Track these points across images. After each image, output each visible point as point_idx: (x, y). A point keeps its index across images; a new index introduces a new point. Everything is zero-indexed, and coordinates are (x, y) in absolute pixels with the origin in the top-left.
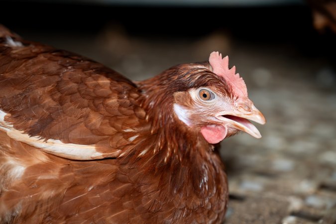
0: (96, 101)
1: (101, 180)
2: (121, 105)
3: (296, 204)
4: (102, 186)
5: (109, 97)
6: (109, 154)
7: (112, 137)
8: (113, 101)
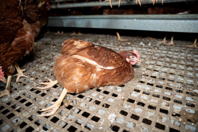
0: (113, 58)
2: (117, 58)
6: (115, 68)
7: (116, 64)
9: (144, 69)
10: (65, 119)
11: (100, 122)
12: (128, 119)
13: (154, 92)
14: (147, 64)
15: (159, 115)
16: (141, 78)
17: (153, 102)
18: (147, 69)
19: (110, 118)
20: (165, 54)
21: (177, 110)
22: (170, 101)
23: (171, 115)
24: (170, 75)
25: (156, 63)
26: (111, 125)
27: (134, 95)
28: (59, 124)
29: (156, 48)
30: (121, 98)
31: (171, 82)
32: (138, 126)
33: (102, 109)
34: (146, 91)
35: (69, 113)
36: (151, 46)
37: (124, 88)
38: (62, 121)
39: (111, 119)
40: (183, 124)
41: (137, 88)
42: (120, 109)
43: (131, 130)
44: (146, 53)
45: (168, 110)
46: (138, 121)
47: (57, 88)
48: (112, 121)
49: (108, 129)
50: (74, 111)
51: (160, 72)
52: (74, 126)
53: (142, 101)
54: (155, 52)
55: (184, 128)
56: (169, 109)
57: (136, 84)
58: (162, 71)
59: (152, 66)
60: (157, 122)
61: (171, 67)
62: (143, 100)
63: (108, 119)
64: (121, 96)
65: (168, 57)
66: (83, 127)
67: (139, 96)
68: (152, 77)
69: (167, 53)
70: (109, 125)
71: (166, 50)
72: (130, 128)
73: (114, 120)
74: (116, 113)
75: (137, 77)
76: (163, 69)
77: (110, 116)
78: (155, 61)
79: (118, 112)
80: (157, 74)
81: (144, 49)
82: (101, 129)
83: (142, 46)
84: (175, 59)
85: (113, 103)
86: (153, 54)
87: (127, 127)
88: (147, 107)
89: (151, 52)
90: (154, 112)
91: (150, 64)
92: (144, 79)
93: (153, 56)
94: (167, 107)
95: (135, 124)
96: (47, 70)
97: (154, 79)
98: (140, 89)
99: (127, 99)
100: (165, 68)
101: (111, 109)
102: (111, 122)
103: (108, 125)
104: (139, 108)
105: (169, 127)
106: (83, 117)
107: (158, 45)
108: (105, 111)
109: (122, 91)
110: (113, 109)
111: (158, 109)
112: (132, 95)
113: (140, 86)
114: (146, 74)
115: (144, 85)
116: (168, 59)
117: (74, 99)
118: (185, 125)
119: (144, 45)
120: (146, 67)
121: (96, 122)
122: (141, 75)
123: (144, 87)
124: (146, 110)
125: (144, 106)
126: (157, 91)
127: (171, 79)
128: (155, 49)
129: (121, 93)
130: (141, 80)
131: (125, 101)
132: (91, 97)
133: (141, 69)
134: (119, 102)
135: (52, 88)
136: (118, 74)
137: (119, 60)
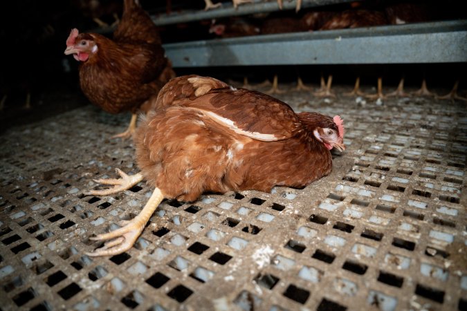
0: (274, 114)
1: (277, 149)
2: (285, 116)
3: (357, 160)
4: (277, 152)
5: (279, 112)
6: (280, 139)
7: (281, 130)
8: (281, 114)
9: (360, 152)
10: (144, 257)
11: (230, 265)
12: (304, 259)
13: (381, 201)
14: (367, 142)
15: (389, 253)
16: (351, 170)
17: (375, 224)
18: (367, 152)
19: (258, 256)
20: (416, 120)
21: (439, 243)
22: (421, 222)
23: (422, 252)
24: (428, 164)
25: (391, 139)
26: (257, 273)
27: (328, 207)
28: (128, 267)
29: (395, 109)
30: (291, 213)
31: (427, 179)
32: (328, 277)
33: (242, 236)
34: (361, 199)
35: (158, 244)
36: (383, 105)
37: (303, 193)
38: (137, 261)
39: (259, 259)
40: (455, 275)
41: (336, 192)
42: (286, 237)
43: (309, 285)
44: (369, 119)
45: (416, 242)
46: (331, 266)
47: (139, 192)
48: (261, 264)
49: (248, 281)
50: (170, 240)
51: (402, 157)
52: (163, 272)
53: (347, 221)
54: (391, 117)
55: (456, 284)
56: (419, 240)
57: (334, 183)
58: (406, 155)
59: (382, 145)
60: (381, 268)
61: (432, 146)
62: (349, 219)
63: (251, 259)
64: (292, 208)
65: (424, 127)
66: (186, 275)
67: (341, 210)
68: (378, 168)
69: (423, 119)
70: (253, 272)
71: (420, 113)
72: (306, 282)
73: (268, 260)
74: (276, 245)
75: (341, 168)
76: (409, 152)
77: (258, 251)
78: (390, 136)
79: (280, 243)
80: (392, 163)
81: (365, 112)
82: (230, 281)
83: (359, 105)
84: (442, 130)
85: (270, 224)
86: (385, 121)
87: (300, 278)
88: (358, 235)
89: (381, 118)
90: (377, 246)
91: (377, 142)
92: (358, 172)
93: (386, 125)
94: (411, 235)
95: (321, 273)
97: (383, 172)
98: (344, 195)
99: (308, 216)
100: (415, 149)
101: (262, 236)
102: (258, 265)
103: (249, 272)
104: (336, 235)
105: (413, 282)
106: (190, 252)
107: (402, 103)
108: (248, 241)
109: (298, 198)
110: (269, 236)
111: (387, 240)
112: (322, 206)
113: (344, 188)
114: (365, 163)
115: (356, 184)
116: (425, 130)
117: (174, 213)
118: (460, 278)
119: (364, 103)
120: (366, 147)
121: (220, 266)
122: (351, 165)
123: (355, 190)
124: (356, 240)
125: (350, 232)
126: (389, 198)
127: (429, 173)
128: (393, 112)
129: (293, 202)
130: (350, 175)
131: (302, 220)
132: (217, 211)
133: (351, 153)
134: (286, 222)
135: (127, 193)
136: (286, 153)
137: (289, 121)
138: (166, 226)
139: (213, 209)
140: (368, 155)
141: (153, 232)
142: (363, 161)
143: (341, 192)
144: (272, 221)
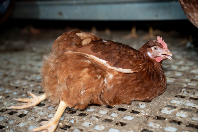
1: (133, 79)
2: (137, 58)
3: (185, 85)
4: (133, 81)
8: (135, 57)
9: (187, 80)
14: (193, 74)
16: (181, 91)
18: (192, 80)
27: (166, 111)
30: (144, 115)
33: (116, 127)
34: (186, 108)
37: (150, 104)
41: (171, 104)
42: (142, 127)
50: (72, 131)
53: (178, 119)
57: (170, 99)
62: (179, 118)
64: (144, 112)
67: (174, 114)
75: (174, 90)
79: (139, 130)
85: (132, 121)
92: (185, 93)
96: (25, 85)
98: (176, 105)
99: (154, 117)
101: (128, 127)
104: (171, 126)
108: (120, 130)
109: (147, 107)
110: (132, 126)
112: (162, 112)
113: (176, 102)
114: (190, 87)
115: (183, 99)
117: (72, 117)
120: (192, 77)
122: (181, 88)
123: (183, 103)
124: (183, 128)
125: (180, 124)
129: (144, 109)
130: (180, 94)
131: (150, 119)
132: (98, 116)
133: (181, 81)
134: (141, 119)
135: (36, 107)
136: (139, 81)
137: (140, 61)
138: (68, 124)
139: (95, 114)
140: (193, 82)
141: (60, 128)
142: (189, 86)
143: (174, 104)
144: (133, 119)
